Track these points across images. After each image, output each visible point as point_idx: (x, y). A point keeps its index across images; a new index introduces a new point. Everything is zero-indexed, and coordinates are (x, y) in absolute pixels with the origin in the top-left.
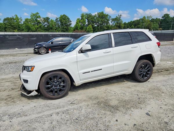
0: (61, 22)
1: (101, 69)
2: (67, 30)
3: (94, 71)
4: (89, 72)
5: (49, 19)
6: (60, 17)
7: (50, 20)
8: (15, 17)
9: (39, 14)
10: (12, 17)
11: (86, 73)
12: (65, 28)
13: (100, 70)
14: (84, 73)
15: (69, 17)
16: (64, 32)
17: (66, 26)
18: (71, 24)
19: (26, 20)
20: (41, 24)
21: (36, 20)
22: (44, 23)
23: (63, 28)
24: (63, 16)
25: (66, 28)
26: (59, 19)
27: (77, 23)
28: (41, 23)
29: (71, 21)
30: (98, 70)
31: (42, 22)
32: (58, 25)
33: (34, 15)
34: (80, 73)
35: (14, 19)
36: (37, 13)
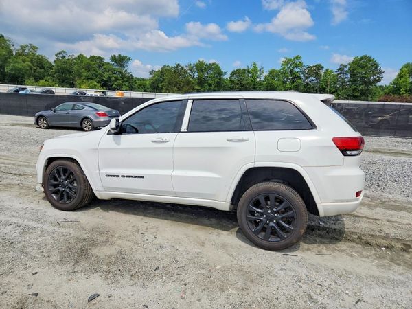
0: (352, 75)
1: (142, 177)
2: (364, 95)
3: (127, 176)
4: (117, 176)
5: (323, 67)
6: (353, 62)
7: (324, 70)
8: (252, 67)
9: (300, 58)
10: (246, 68)
11: (111, 176)
12: (360, 88)
13: (139, 177)
14: (109, 176)
15: (378, 62)
16: (355, 98)
17: (365, 83)
18: (379, 77)
19: (272, 73)
20: (300, 81)
21: (291, 72)
22: (307, 78)
23: (354, 90)
24: (362, 59)
25: (362, 90)
26: (349, 66)
27: (400, 76)
28: (300, 78)
29: (381, 72)
30: (135, 177)
31: (304, 76)
32: (344, 82)
33: (289, 61)
34: (103, 173)
35: (248, 71)
36: (298, 57)
